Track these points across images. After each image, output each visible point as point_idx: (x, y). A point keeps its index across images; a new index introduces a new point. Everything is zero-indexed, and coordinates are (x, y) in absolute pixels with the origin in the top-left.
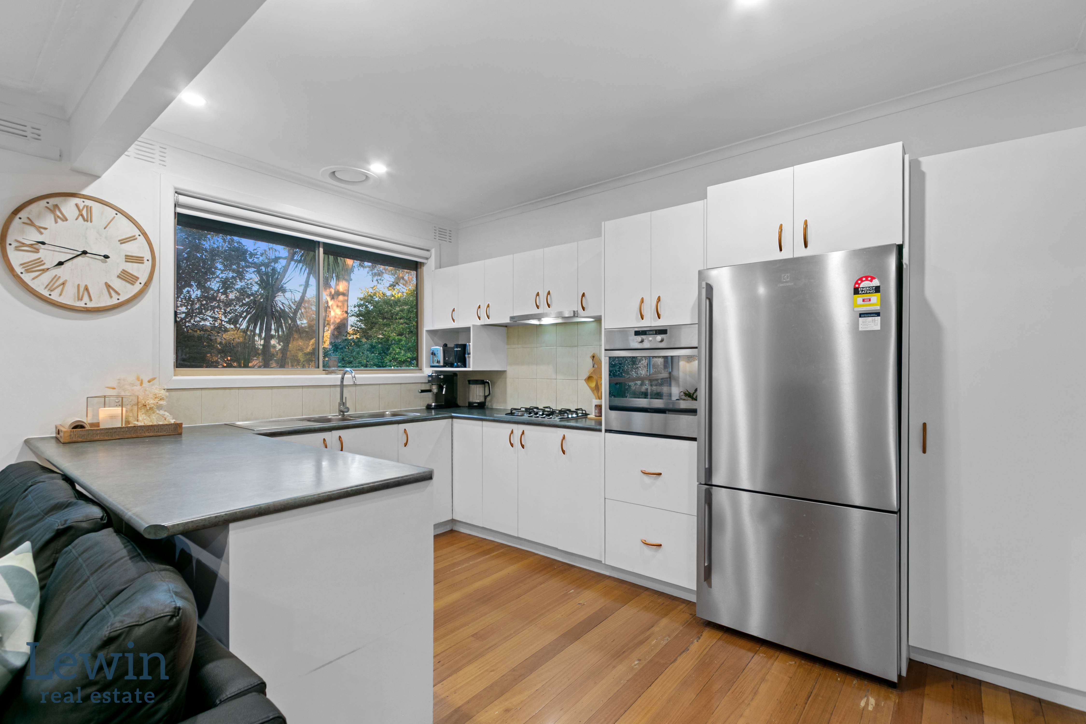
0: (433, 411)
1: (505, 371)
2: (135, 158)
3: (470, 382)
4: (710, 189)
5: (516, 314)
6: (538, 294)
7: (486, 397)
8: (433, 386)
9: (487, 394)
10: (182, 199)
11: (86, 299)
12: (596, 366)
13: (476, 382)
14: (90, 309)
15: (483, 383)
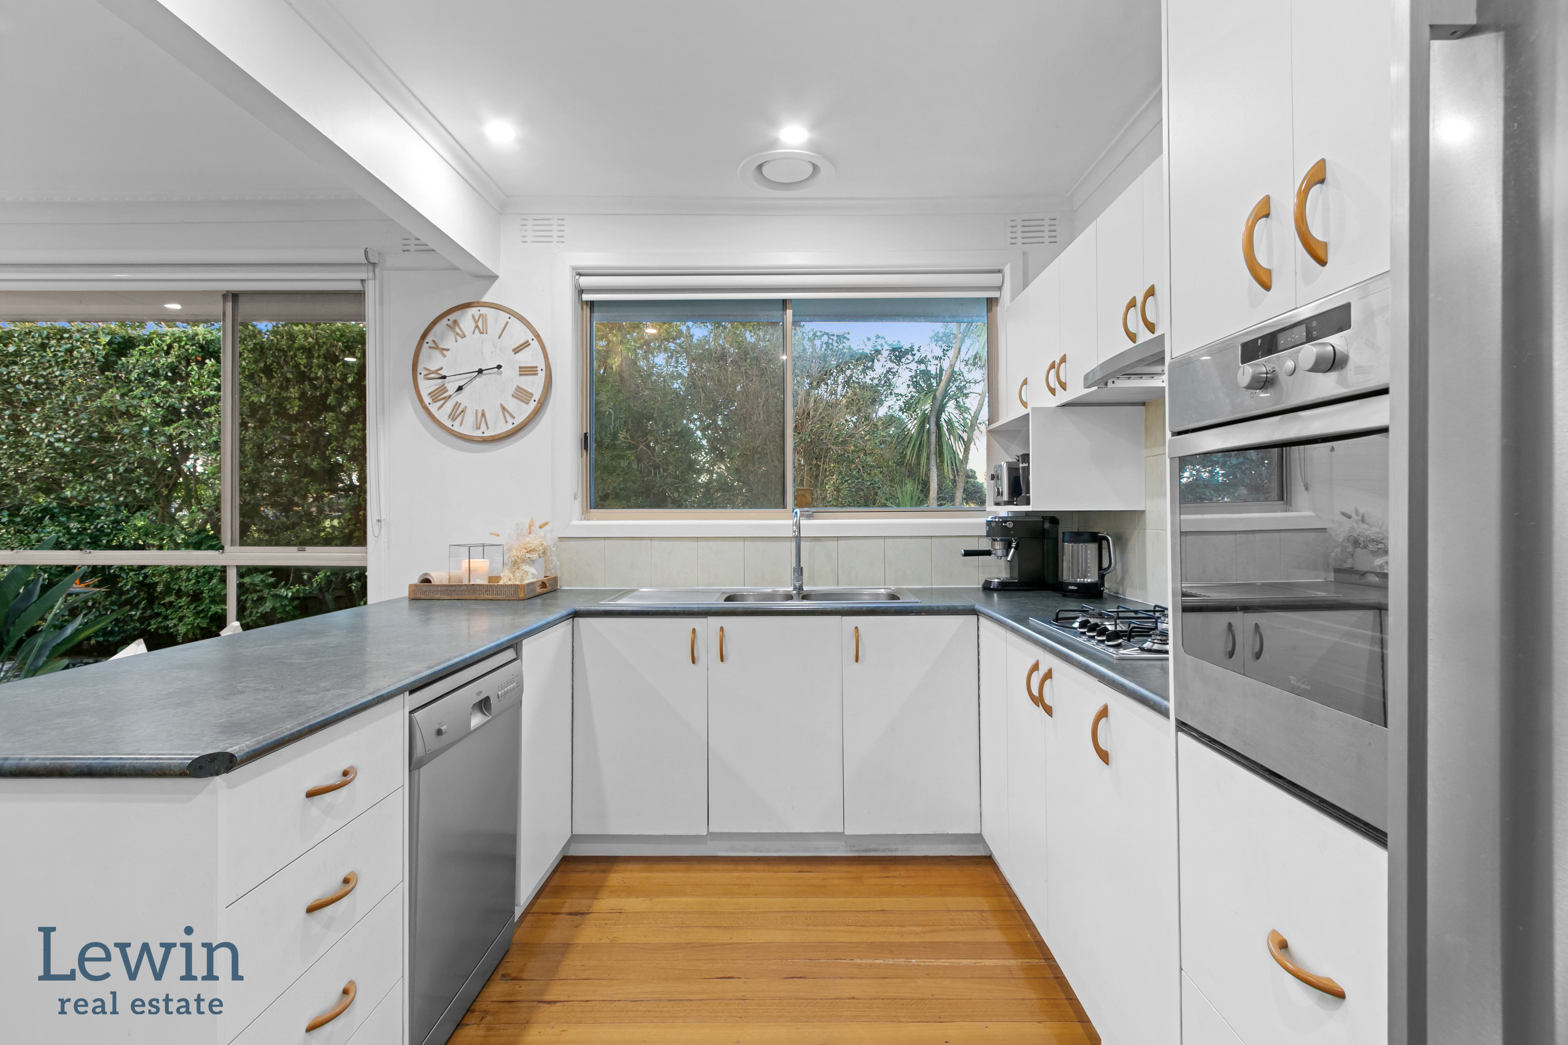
0: (995, 595)
1: (1143, 513)
2: (533, 242)
6: (1132, 304)
7: (1102, 572)
8: (996, 543)
9: (1105, 564)
10: (584, 281)
11: (483, 426)
13: (1082, 536)
14: (486, 439)
15: (1097, 539)
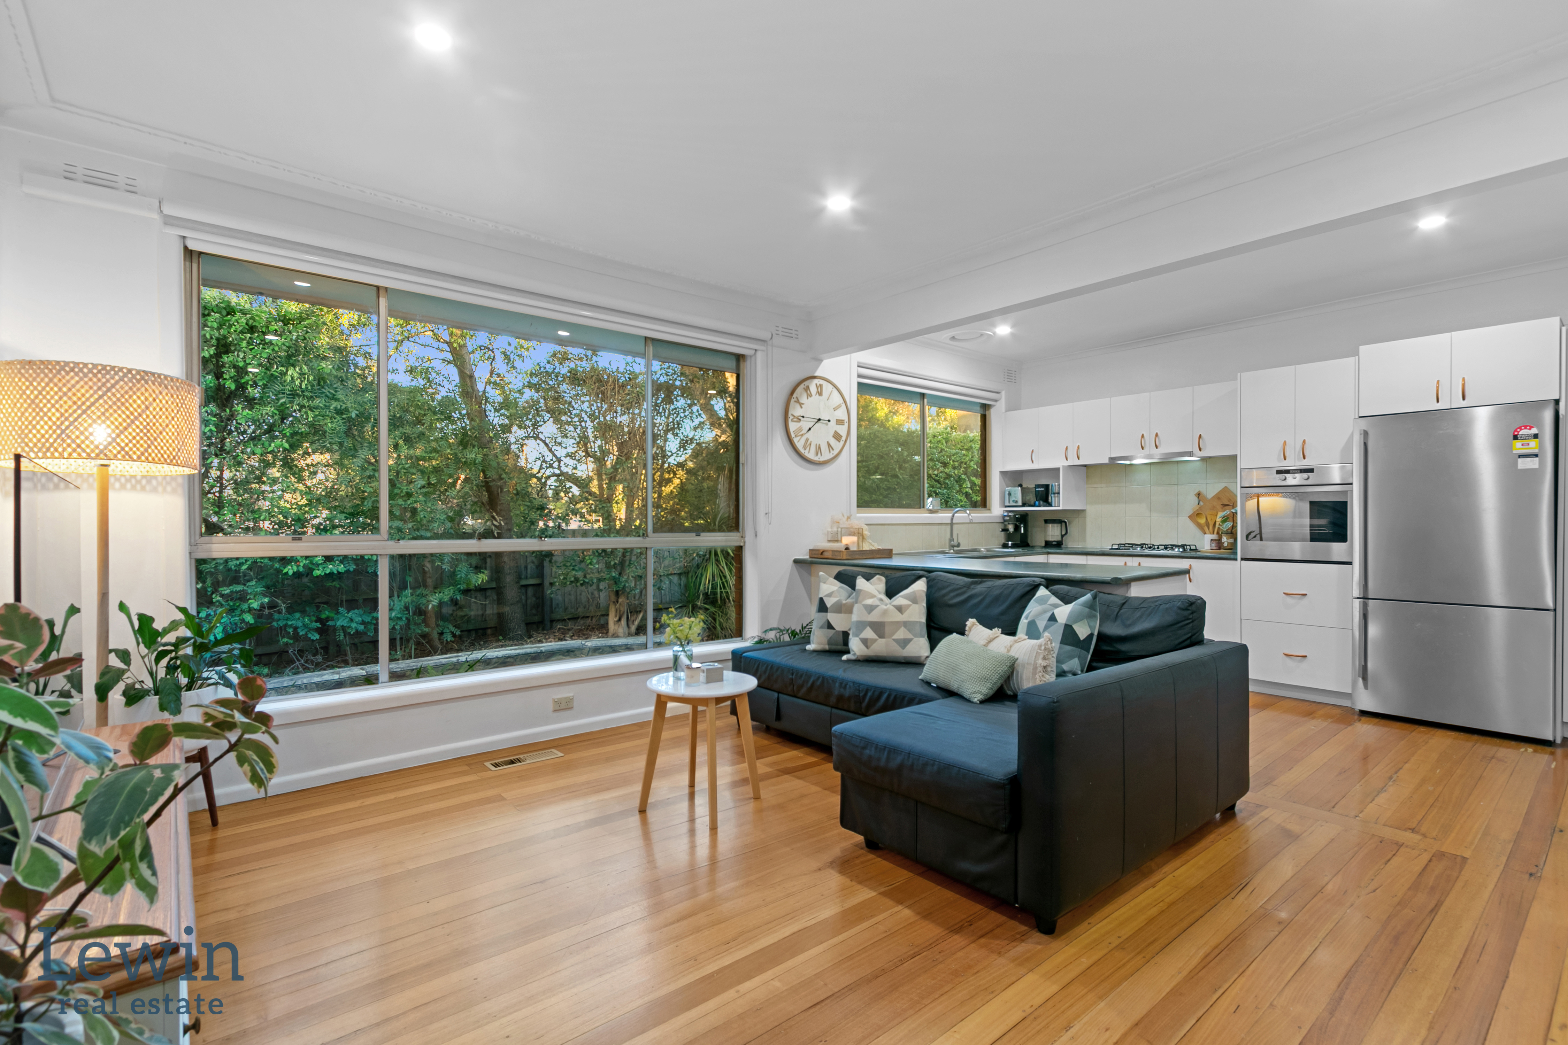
1: (1083, 511)
3: (1046, 521)
4: (1363, 349)
5: (1113, 456)
6: (1143, 436)
7: (1062, 536)
8: (1010, 525)
9: (1064, 533)
11: (819, 454)
12: (1201, 503)
13: (1054, 521)
14: (820, 463)
15: (1060, 522)
